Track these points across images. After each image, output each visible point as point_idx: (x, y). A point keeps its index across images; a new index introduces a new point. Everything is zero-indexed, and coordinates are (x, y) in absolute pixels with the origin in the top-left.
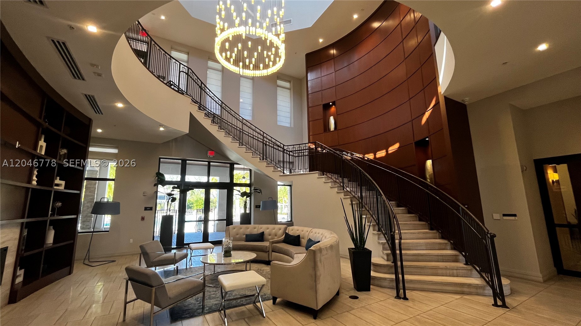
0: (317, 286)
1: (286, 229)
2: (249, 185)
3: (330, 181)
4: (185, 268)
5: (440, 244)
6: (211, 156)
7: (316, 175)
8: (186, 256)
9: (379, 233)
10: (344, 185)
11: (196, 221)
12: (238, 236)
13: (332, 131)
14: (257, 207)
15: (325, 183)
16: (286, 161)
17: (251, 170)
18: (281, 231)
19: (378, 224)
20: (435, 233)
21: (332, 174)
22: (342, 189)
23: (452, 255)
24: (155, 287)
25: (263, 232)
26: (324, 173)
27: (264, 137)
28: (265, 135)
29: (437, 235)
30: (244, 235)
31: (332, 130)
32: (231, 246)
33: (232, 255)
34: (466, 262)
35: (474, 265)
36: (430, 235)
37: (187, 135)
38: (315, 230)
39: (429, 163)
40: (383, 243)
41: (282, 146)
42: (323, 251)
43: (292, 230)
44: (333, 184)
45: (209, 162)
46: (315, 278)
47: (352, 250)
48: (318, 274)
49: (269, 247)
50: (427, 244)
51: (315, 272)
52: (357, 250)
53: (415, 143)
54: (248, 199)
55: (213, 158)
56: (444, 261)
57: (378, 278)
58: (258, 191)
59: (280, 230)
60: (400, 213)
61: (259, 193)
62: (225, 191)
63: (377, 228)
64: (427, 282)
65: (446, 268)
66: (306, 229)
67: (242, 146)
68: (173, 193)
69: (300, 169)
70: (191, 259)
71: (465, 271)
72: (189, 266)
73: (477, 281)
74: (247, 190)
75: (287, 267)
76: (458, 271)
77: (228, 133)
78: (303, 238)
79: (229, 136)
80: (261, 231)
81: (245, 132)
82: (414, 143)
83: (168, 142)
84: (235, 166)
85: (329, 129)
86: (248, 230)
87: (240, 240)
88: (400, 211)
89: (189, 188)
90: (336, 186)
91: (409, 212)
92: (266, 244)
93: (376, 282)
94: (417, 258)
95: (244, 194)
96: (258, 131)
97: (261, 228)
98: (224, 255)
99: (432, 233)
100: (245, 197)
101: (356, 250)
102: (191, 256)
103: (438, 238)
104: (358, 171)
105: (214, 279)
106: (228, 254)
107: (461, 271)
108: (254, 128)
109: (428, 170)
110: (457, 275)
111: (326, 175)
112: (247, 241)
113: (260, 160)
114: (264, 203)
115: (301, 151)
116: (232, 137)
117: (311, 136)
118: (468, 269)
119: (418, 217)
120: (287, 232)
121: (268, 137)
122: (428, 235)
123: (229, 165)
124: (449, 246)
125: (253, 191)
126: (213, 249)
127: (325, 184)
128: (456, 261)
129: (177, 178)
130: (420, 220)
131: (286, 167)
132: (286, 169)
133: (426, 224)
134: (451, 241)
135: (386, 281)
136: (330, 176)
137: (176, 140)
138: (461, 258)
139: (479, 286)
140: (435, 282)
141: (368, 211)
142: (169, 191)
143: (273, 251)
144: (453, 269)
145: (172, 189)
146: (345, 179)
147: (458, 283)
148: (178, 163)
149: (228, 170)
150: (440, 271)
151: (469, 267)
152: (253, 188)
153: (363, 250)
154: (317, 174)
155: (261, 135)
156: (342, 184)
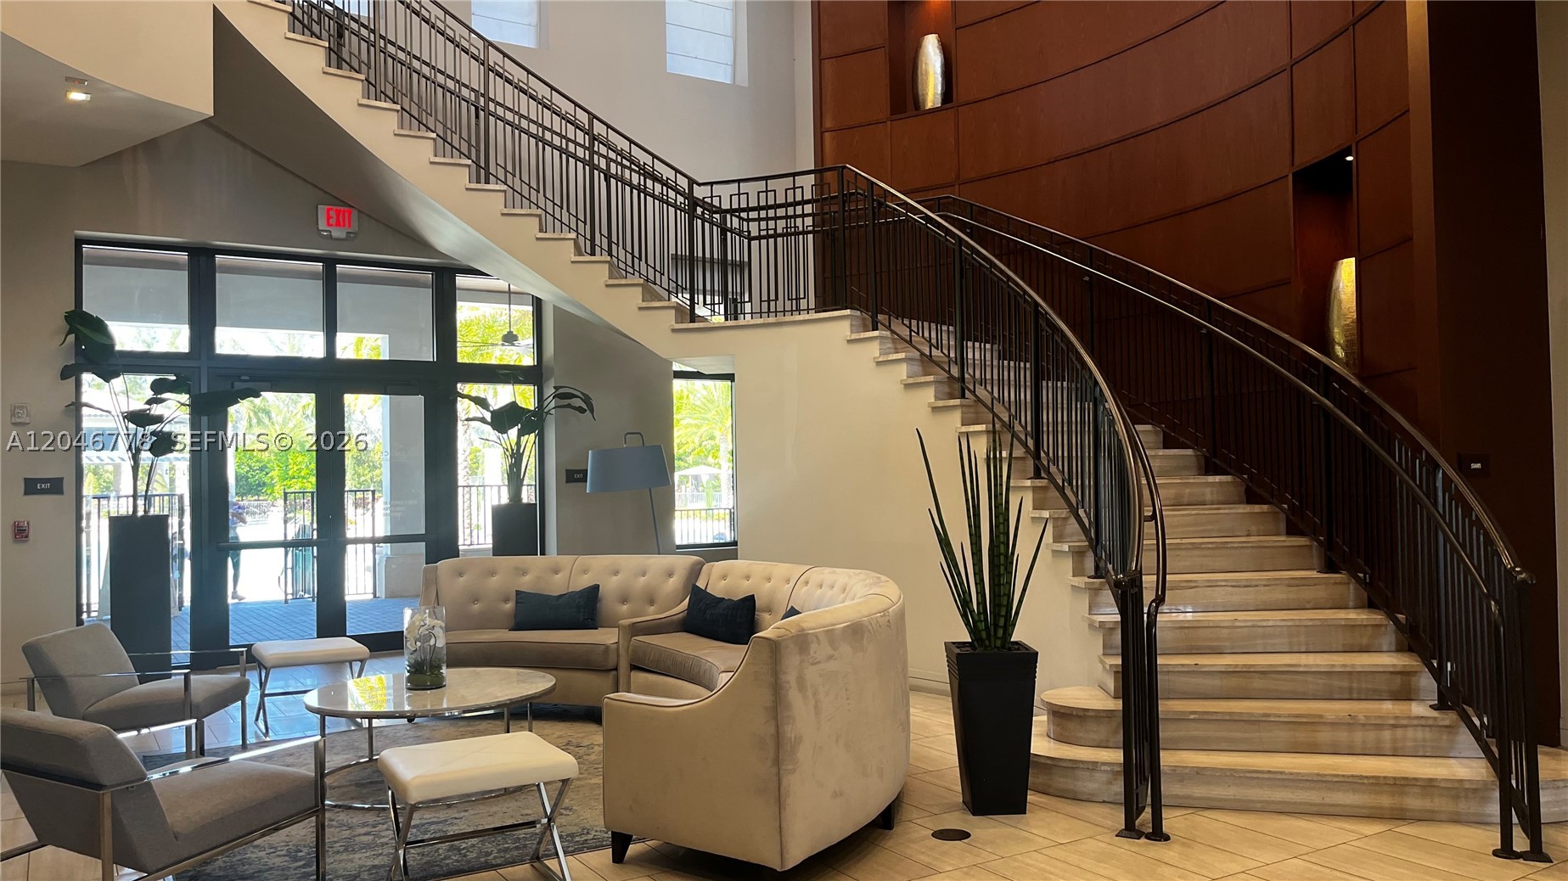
0: (785, 782)
1: (695, 572)
2: (530, 376)
3: (902, 355)
4: (240, 742)
5: (1352, 627)
6: (338, 233)
7: (839, 327)
8: (238, 693)
9: (1096, 586)
10: (966, 376)
11: (285, 545)
12: (476, 607)
13: (934, 111)
14: (574, 476)
15: (879, 363)
16: (700, 255)
17: (538, 304)
18: (674, 583)
19: (1095, 544)
20: (1340, 583)
21: (914, 322)
22: (958, 392)
23: (1391, 673)
24: (112, 786)
25: (596, 588)
26: (880, 317)
27: (594, 138)
28: (599, 128)
29: (1351, 590)
30: (506, 600)
31: (929, 105)
32: (441, 643)
33: (447, 682)
34: (1439, 700)
35: (1465, 706)
36: (1321, 593)
37: (207, 122)
38: (818, 574)
39: (1346, 272)
40: (1108, 626)
41: (683, 183)
42: (813, 647)
43: (724, 577)
44: (917, 368)
45: (330, 263)
46: (778, 749)
47: (958, 651)
48: (790, 732)
49: (618, 649)
50: (1294, 629)
51: (777, 726)
52: (979, 650)
53: (1294, 175)
54: (530, 439)
55: (350, 240)
56: (1355, 696)
57: (1065, 764)
58: (577, 402)
59: (670, 575)
60: (1208, 497)
61: (582, 410)
62: (415, 404)
63: (1089, 563)
64: (1260, 775)
65: (1351, 723)
66: (781, 569)
67: (487, 182)
68: (157, 410)
69: (769, 301)
70: (262, 706)
71: (1428, 734)
72: (257, 737)
73: (1465, 770)
74: (525, 396)
75: (667, 713)
76: (1399, 732)
77: (415, 118)
78: (769, 610)
79: (423, 133)
80: (583, 582)
81: (500, 111)
82: (1290, 176)
83: (115, 158)
84: (462, 281)
85: (916, 101)
86: (527, 578)
87: (484, 622)
88: (1208, 490)
89: (238, 385)
90: (931, 378)
91: (1251, 498)
92: (605, 637)
93: (1060, 782)
94: (1242, 685)
95: (504, 419)
96: (566, 107)
97: (585, 572)
98: (409, 680)
99: (1326, 584)
100: (513, 432)
101: (975, 649)
102: (263, 695)
103: (1351, 604)
104: (1028, 309)
105: (371, 783)
106: (427, 678)
107: (1410, 733)
108: (544, 92)
109: (1340, 302)
110: (1395, 749)
111: (889, 328)
112: (518, 627)
113: (578, 252)
114: (604, 457)
115: (771, 213)
116: (434, 135)
117: (827, 135)
118: (1441, 723)
119: (1283, 516)
120: (701, 584)
121: (613, 137)
122: (1308, 594)
123: (428, 276)
124: (1389, 637)
125: (553, 404)
126: (362, 661)
127: (883, 369)
128: (1405, 694)
129: (173, 338)
130: (1291, 531)
131: (701, 287)
132: (701, 297)
133: (1311, 546)
134: (1399, 616)
135: (1098, 775)
136: (905, 332)
137: (151, 147)
138: (1427, 683)
139: (1467, 786)
140: (1291, 774)
141: (1061, 490)
142: (138, 405)
143: (634, 668)
144: (1379, 727)
145: (150, 394)
146: (970, 344)
147: (1385, 778)
148: (173, 266)
149: (424, 300)
150: (1324, 736)
151: (1450, 717)
152: (549, 391)
153: (1003, 647)
154: (846, 324)
155: (577, 127)
156: (955, 371)
